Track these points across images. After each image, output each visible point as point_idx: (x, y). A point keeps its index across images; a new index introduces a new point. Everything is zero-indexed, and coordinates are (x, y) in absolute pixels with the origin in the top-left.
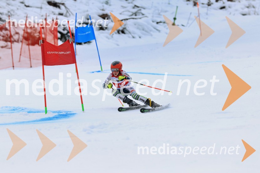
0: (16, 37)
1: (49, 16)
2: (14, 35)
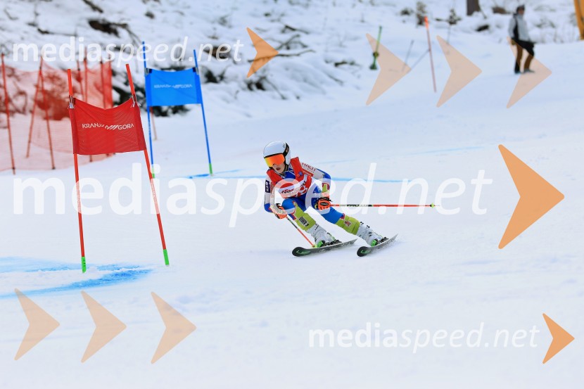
0: (19, 102)
2: (15, 96)
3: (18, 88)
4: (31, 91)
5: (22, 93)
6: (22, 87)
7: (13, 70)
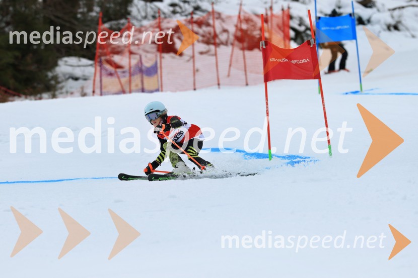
0: (223, 37)
1: (276, 2)
2: (220, 33)
3: (223, 28)
4: (232, 30)
5: (225, 31)
6: (226, 27)
7: (219, 14)
